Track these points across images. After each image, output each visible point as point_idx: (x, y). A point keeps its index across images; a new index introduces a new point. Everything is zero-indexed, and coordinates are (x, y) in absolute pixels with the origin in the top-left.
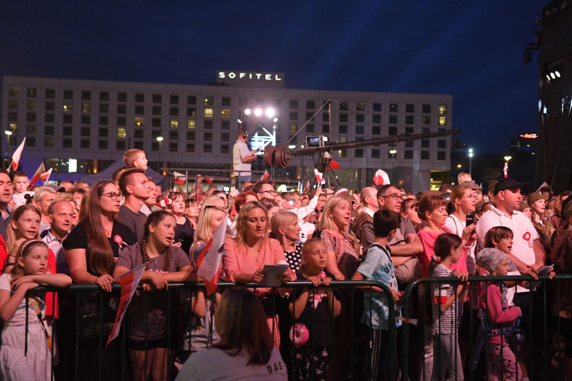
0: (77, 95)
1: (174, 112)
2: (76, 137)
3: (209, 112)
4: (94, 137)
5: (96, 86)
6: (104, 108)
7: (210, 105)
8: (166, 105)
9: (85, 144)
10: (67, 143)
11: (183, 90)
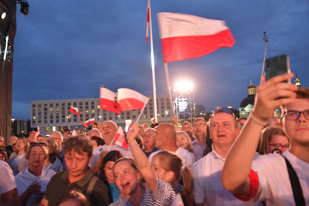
0: (54, 105)
1: (87, 108)
2: (55, 119)
3: (99, 107)
4: (60, 119)
5: (60, 102)
6: (63, 109)
7: (99, 104)
8: (84, 106)
9: (57, 121)
10: (52, 122)
11: (90, 100)
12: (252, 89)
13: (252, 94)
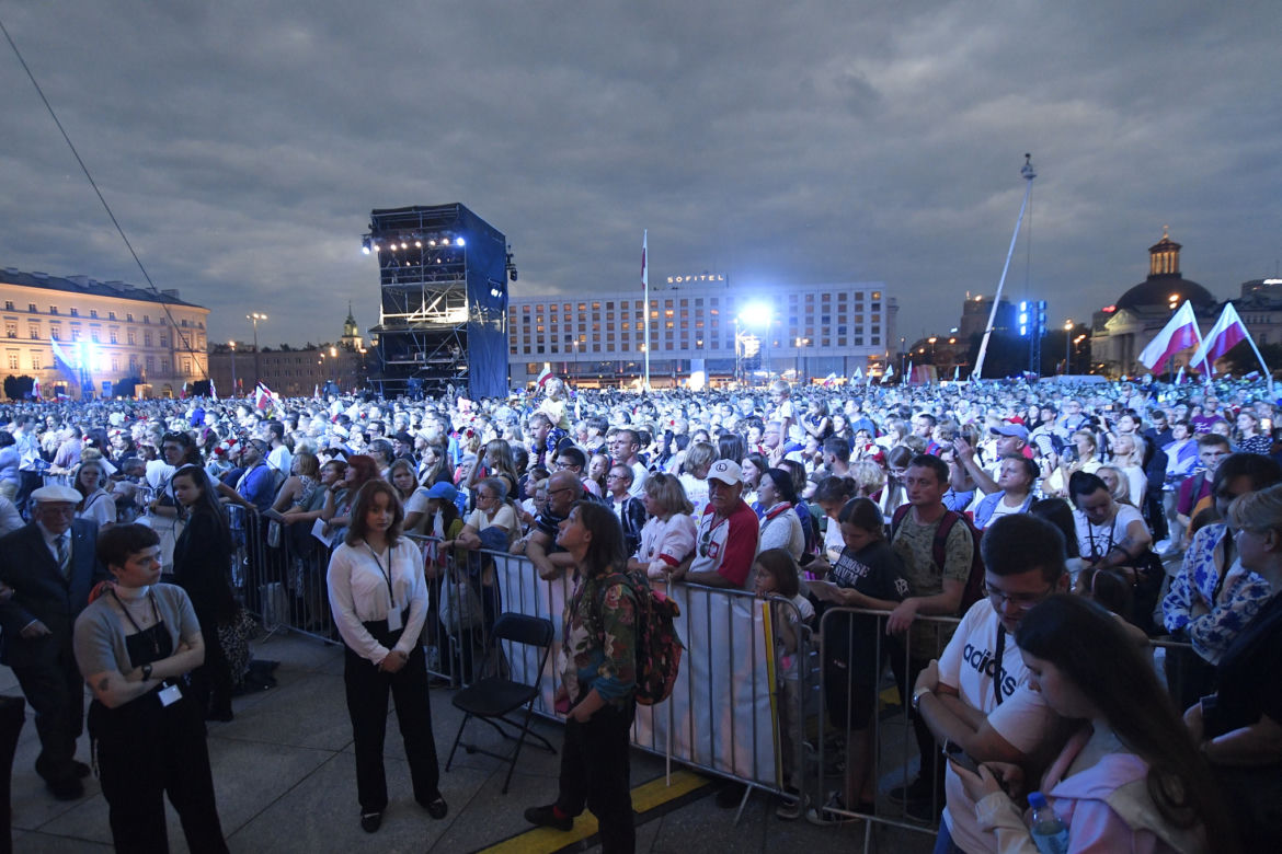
12: (1166, 254)
13: (1162, 271)
